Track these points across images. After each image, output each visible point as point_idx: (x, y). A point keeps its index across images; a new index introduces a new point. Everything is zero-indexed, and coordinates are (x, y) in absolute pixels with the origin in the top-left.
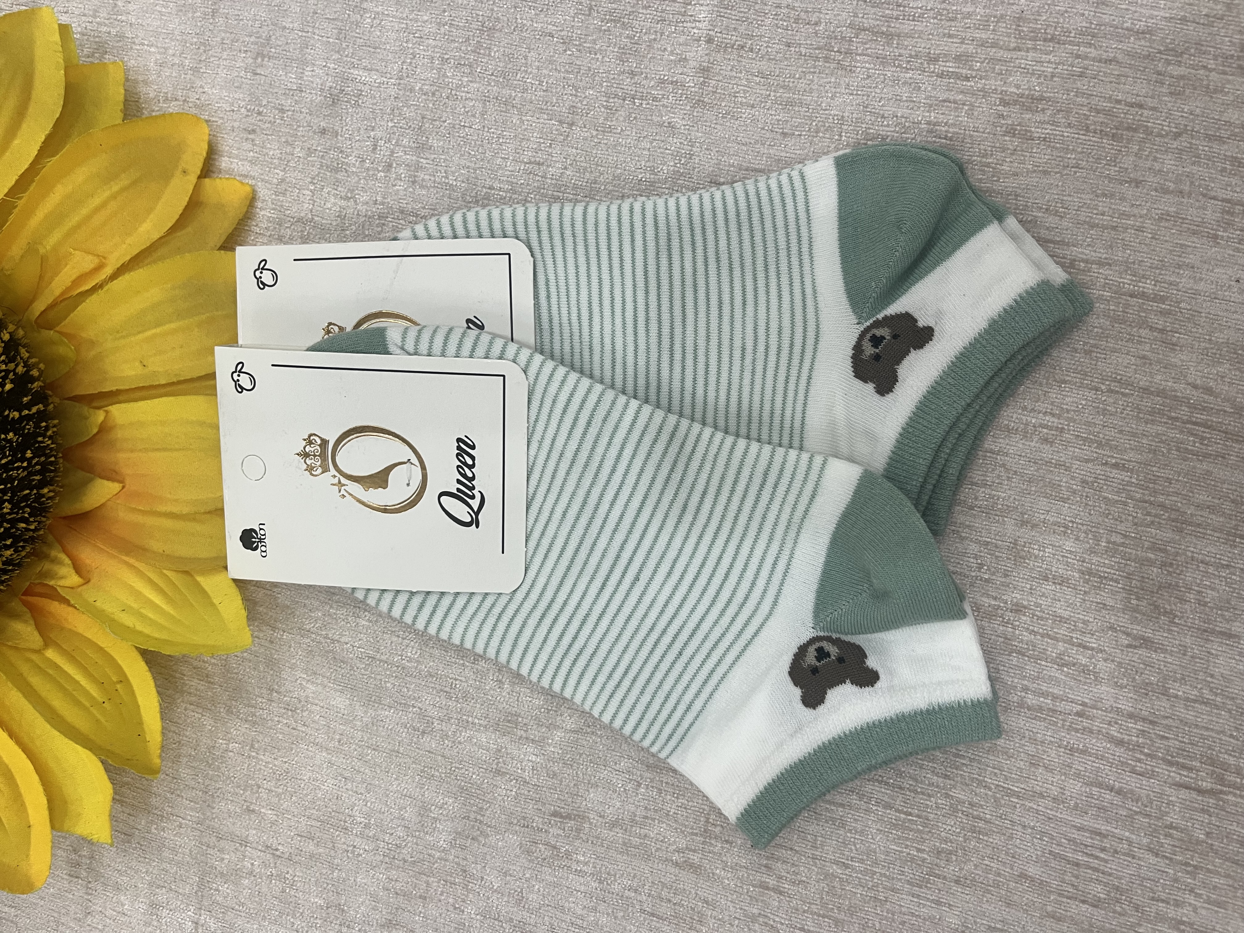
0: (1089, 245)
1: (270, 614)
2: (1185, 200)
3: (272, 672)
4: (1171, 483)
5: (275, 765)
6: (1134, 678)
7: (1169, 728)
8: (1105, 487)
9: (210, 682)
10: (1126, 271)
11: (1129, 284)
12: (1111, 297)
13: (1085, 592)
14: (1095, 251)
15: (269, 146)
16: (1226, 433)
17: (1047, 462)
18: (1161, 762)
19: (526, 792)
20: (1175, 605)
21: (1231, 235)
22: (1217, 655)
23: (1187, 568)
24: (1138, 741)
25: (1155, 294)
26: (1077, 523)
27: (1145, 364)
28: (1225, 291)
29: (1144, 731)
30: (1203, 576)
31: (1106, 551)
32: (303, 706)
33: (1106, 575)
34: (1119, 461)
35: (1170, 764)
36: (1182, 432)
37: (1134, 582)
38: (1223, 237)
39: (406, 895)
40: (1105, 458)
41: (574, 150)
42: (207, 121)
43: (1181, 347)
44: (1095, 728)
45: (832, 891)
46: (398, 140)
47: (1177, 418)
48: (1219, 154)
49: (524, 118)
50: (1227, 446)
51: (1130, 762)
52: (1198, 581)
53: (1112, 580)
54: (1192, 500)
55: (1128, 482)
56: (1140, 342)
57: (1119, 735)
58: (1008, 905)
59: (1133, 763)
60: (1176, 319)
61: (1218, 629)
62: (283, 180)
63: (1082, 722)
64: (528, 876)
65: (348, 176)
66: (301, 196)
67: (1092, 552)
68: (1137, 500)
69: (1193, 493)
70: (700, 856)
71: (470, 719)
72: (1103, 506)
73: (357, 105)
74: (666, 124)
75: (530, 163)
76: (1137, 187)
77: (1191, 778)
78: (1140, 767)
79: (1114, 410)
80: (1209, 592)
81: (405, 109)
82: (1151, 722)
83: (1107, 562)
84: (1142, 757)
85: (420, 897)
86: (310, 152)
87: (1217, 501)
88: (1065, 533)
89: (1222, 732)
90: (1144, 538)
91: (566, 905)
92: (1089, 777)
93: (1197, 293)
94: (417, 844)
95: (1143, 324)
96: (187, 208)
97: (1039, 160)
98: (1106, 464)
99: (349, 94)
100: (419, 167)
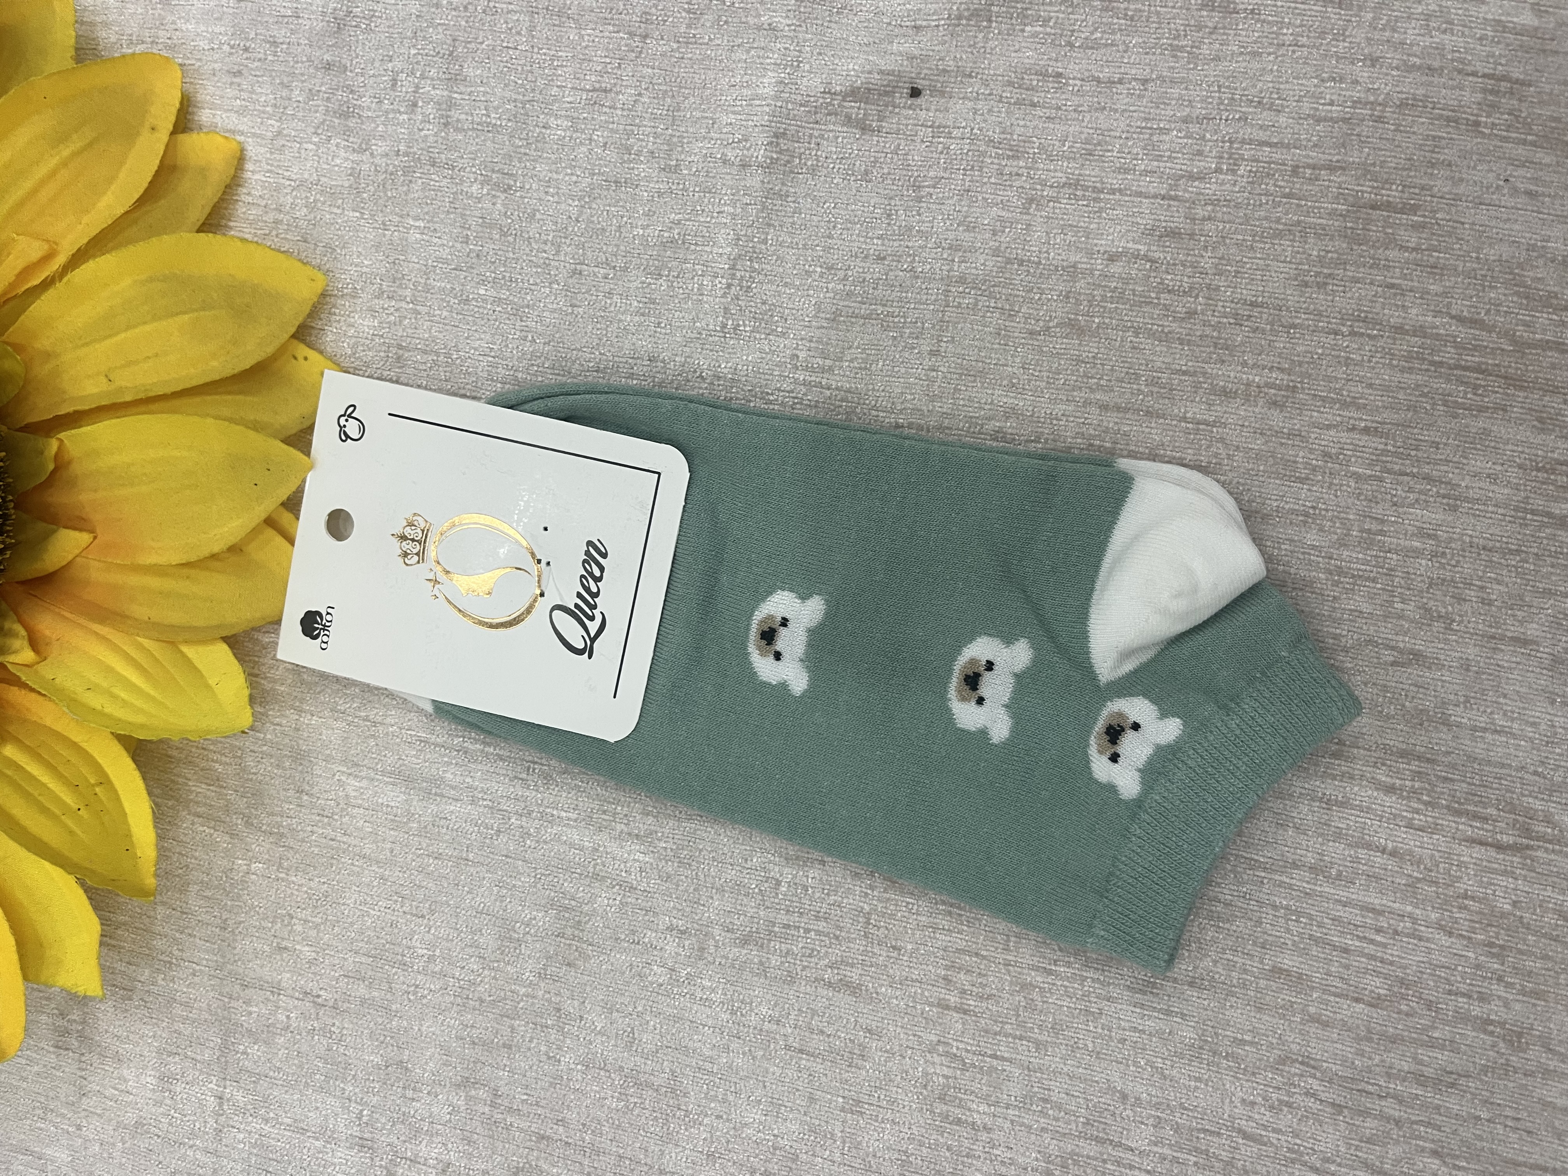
0: (1315, 146)
1: (295, 694)
2: (1436, 80)
3: (300, 768)
4: (1438, 449)
5: (311, 889)
6: (1403, 706)
7: (1453, 766)
8: (1353, 459)
9: (222, 787)
10: (1365, 175)
11: (1370, 193)
12: (1348, 211)
13: (1334, 597)
14: (1324, 153)
15: (259, 90)
16: (1506, 378)
17: (1277, 432)
18: (1445, 811)
19: (633, 901)
20: (1452, 605)
21: (1497, 121)
22: (1511, 669)
23: (1464, 557)
24: (1413, 787)
25: (1404, 204)
26: (1321, 509)
27: (1395, 294)
28: (1493, 193)
29: (1420, 773)
30: (1486, 567)
31: (1360, 542)
32: (342, 810)
33: (1361, 573)
34: (1369, 424)
35: (1458, 813)
36: (1449, 381)
37: (1397, 580)
38: (1486, 123)
39: (487, 1045)
40: (1351, 421)
41: (650, 70)
42: (181, 65)
43: (1442, 269)
44: (1356, 772)
45: (1030, 1006)
46: (423, 72)
47: (1441, 362)
48: (1477, 18)
49: (583, 32)
50: (1508, 395)
51: (1405, 814)
52: (1480, 573)
53: (1368, 579)
54: (1467, 468)
55: (1383, 450)
56: (1387, 268)
57: (1389, 779)
58: (1259, 1010)
59: (1409, 815)
60: (1434, 234)
61: (1509, 634)
62: (279, 133)
63: (1339, 765)
64: (640, 1009)
65: (362, 123)
66: (303, 151)
67: (1341, 545)
68: (1395, 473)
69: (1466, 458)
70: (860, 971)
71: (555, 812)
72: (1353, 484)
73: (369, 30)
74: (766, 26)
75: (594, 90)
76: (1373, 66)
77: (1487, 831)
78: (1419, 820)
79: (1359, 358)
80: (1495, 587)
81: (431, 30)
82: (1428, 760)
83: (1360, 556)
84: (1421, 807)
85: (504, 1045)
86: (312, 94)
87: (1499, 468)
88: (1306, 522)
89: (1522, 768)
90: (1407, 522)
91: (690, 1044)
92: (1353, 836)
93: (1457, 198)
94: (497, 979)
95: (1390, 242)
96: (157, 174)
97: (1246, 39)
98: (1353, 429)
99: (358, 17)
100: (451, 104)
